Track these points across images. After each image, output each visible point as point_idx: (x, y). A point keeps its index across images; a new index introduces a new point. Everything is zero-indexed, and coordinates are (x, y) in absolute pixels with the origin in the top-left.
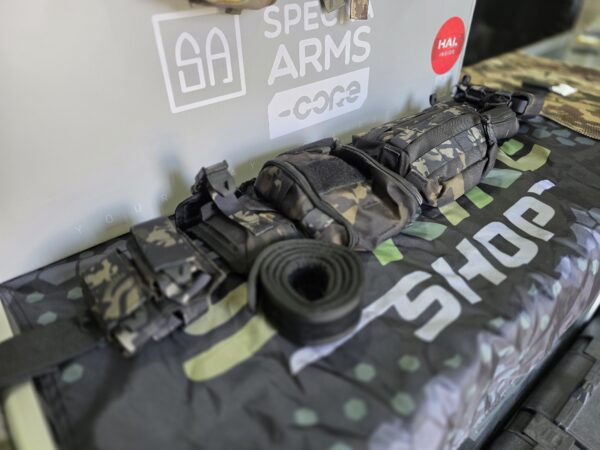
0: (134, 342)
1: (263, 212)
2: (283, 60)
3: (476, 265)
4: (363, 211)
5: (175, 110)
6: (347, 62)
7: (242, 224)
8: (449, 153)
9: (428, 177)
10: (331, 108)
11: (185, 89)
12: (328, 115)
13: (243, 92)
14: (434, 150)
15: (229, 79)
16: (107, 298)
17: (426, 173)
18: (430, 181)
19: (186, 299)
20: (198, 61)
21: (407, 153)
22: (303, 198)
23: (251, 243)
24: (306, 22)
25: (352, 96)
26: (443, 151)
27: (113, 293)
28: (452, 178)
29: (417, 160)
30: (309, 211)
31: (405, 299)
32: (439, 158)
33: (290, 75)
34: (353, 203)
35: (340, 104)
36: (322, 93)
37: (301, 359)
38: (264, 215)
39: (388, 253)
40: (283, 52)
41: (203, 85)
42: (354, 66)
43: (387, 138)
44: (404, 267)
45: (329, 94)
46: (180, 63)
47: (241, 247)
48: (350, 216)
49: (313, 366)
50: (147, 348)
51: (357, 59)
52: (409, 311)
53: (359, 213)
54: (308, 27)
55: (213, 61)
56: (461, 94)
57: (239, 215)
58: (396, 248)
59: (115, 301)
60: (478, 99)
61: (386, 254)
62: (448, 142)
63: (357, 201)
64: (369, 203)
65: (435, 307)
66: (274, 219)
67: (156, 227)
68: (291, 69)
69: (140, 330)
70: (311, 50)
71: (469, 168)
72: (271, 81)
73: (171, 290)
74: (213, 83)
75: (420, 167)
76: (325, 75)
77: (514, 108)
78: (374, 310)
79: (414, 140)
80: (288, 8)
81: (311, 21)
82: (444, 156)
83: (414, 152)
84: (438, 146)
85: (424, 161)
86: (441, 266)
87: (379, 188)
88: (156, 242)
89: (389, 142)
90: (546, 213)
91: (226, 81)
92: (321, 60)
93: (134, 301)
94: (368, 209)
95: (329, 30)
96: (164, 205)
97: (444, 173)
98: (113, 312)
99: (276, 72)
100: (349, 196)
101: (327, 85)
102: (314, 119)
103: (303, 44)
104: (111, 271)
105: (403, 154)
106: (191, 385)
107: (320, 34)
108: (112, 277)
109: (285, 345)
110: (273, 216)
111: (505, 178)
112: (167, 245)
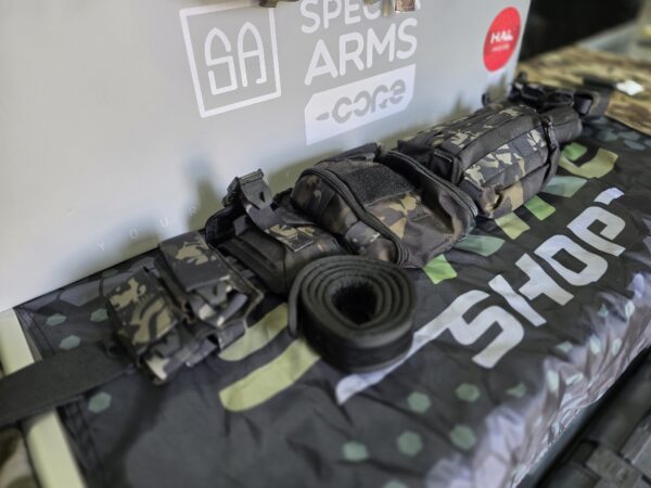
0: (166, 369)
1: (302, 226)
2: (321, 56)
3: (539, 283)
4: (412, 224)
5: (204, 114)
6: (391, 59)
7: (279, 239)
8: (507, 159)
9: (483, 185)
10: (373, 110)
11: (215, 91)
12: (370, 117)
13: (278, 94)
14: (490, 156)
15: (263, 79)
16: (135, 321)
17: (481, 181)
18: (485, 191)
19: (220, 321)
20: (230, 59)
21: (460, 159)
22: (346, 210)
23: (290, 260)
24: (347, 14)
25: (397, 97)
26: (500, 157)
27: (141, 316)
28: (509, 187)
29: (470, 166)
30: (353, 224)
31: (461, 322)
32: (496, 164)
33: (329, 74)
34: (402, 215)
35: (383, 105)
36: (364, 94)
37: (347, 388)
38: (302, 229)
39: (440, 270)
40: (321, 48)
41: (234, 86)
42: (399, 64)
43: (437, 142)
44: (458, 287)
45: (371, 94)
46: (210, 62)
47: (279, 265)
48: (398, 229)
49: (361, 395)
50: (179, 375)
51: (402, 55)
52: (466, 335)
53: (407, 227)
54: (349, 20)
55: (246, 59)
56: (517, 93)
57: (275, 229)
58: (449, 265)
59: (144, 323)
60: (536, 99)
61: (437, 271)
62: (506, 147)
63: (406, 213)
64: (418, 215)
65: (495, 330)
66: (313, 234)
67: (186, 243)
68: (330, 68)
69: (171, 355)
70: (351, 47)
71: (527, 176)
72: (308, 81)
73: (204, 312)
74: (245, 84)
75: (474, 174)
76: (367, 73)
77: (577, 108)
78: (426, 334)
79: (468, 144)
81: (353, 14)
82: (501, 163)
83: (467, 157)
84: (495, 151)
85: (479, 168)
86: (499, 284)
87: (429, 198)
88: (186, 259)
89: (439, 147)
90: (615, 225)
91: (259, 81)
92: (363, 57)
93: (165, 324)
94: (418, 222)
95: (371, 23)
96: (192, 219)
97: (501, 181)
98: (142, 337)
99: (314, 71)
100: (396, 207)
101: (369, 84)
102: (355, 123)
103: (343, 40)
104: (138, 292)
105: (456, 160)
106: (228, 416)
107: (361, 28)
108: (140, 298)
109: (329, 372)
110: (313, 230)
111: (569, 186)
112: (198, 262)
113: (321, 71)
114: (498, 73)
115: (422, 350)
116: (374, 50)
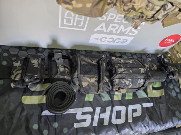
0: (14, 86)
1: (67, 68)
4: (90, 85)
5: (60, 27)
6: (126, 33)
7: (58, 69)
8: (127, 83)
9: (116, 85)
10: (114, 42)
11: (65, 23)
12: (112, 44)
13: (85, 30)
14: (124, 79)
15: (81, 25)
16: (14, 72)
17: (117, 83)
18: (116, 86)
19: (30, 84)
20: (72, 19)
21: (116, 75)
22: (76, 73)
23: (56, 77)
24: (116, 19)
25: (123, 42)
26: (126, 81)
27: (16, 72)
28: (123, 89)
29: (117, 78)
30: (75, 78)
32: (123, 82)
33: (103, 31)
34: (89, 82)
35: (118, 42)
36: (113, 39)
40: (103, 24)
41: (71, 24)
43: (116, 66)
44: (90, 104)
45: (115, 39)
46: (65, 17)
47: (53, 77)
48: (85, 84)
49: (47, 116)
51: (130, 34)
52: (79, 117)
53: (88, 85)
54: (116, 21)
55: (77, 20)
57: (60, 66)
58: (93, 97)
59: (15, 74)
61: (89, 97)
62: (130, 80)
63: (90, 82)
64: (93, 84)
65: (84, 120)
66: (67, 73)
67: (36, 59)
68: (104, 29)
69: (16, 85)
70: (113, 27)
71: (130, 89)
72: (95, 30)
73: (27, 80)
74: (75, 24)
75: (117, 81)
76: (116, 34)
79: (121, 73)
80: (111, 14)
81: (118, 20)
82: (125, 83)
83: (118, 76)
84: (126, 79)
85: (119, 80)
86: (98, 110)
87: (99, 81)
89: (115, 68)
91: (79, 25)
92: (117, 31)
93: (18, 78)
95: (123, 24)
97: (122, 87)
98: (13, 77)
99: (98, 28)
100: (88, 79)
101: (115, 37)
102: (106, 43)
103: (111, 25)
104: (19, 65)
105: (115, 74)
108: (19, 67)
110: (68, 71)
112: (35, 66)
113: (101, 29)
114: (163, 48)
115: (67, 114)
116: (121, 30)
